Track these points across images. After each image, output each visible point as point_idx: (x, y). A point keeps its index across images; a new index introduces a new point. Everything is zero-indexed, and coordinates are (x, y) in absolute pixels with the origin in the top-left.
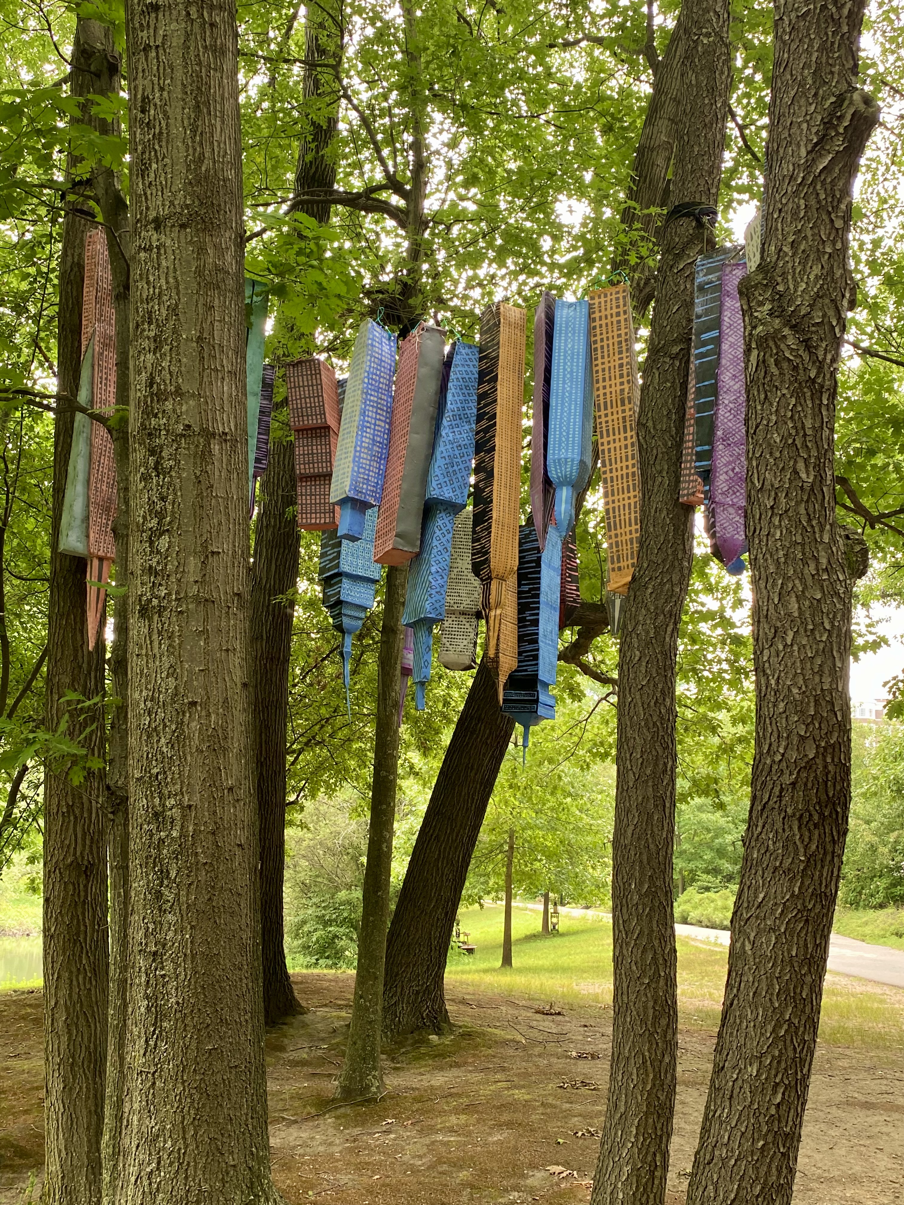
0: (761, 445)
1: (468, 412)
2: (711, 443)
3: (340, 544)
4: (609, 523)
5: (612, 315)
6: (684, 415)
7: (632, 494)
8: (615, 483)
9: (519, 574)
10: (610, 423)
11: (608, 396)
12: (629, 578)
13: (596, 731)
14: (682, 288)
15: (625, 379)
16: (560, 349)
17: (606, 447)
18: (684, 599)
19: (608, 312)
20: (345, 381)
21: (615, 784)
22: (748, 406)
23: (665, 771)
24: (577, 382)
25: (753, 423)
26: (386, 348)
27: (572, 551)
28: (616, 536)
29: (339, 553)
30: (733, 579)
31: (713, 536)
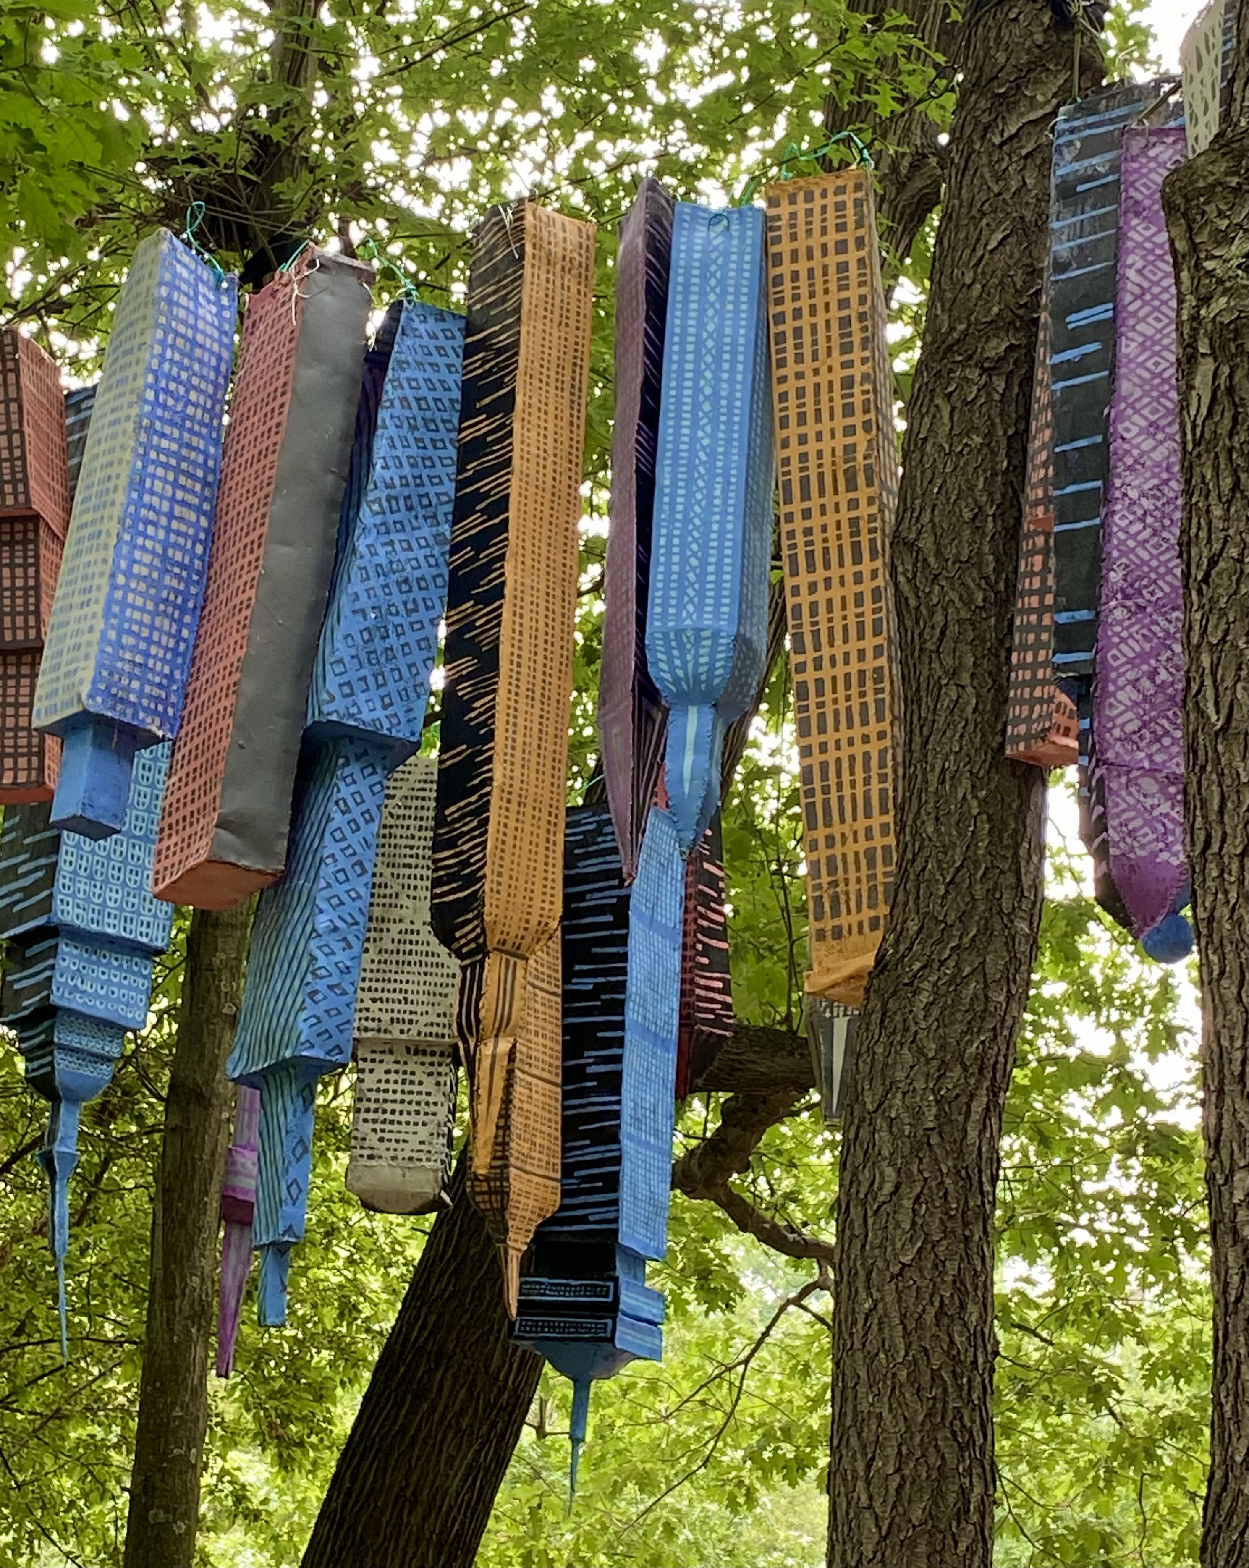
0: (1223, 613)
1: (432, 491)
2: (1093, 602)
3: (55, 845)
4: (810, 808)
5: (824, 247)
6: (1018, 522)
7: (873, 728)
8: (828, 696)
9: (565, 943)
10: (817, 536)
11: (813, 462)
12: (868, 960)
13: (771, 1393)
14: (1014, 185)
15: (858, 420)
16: (684, 335)
17: (805, 599)
18: (1017, 1024)
19: (816, 241)
20: (90, 393)
21: (824, 1547)
22: (1189, 508)
23: (961, 1515)
24: (730, 423)
25: (1201, 553)
26: (208, 311)
27: (712, 881)
28: (830, 841)
29: (52, 869)
30: (1154, 971)
31: (1101, 852)
